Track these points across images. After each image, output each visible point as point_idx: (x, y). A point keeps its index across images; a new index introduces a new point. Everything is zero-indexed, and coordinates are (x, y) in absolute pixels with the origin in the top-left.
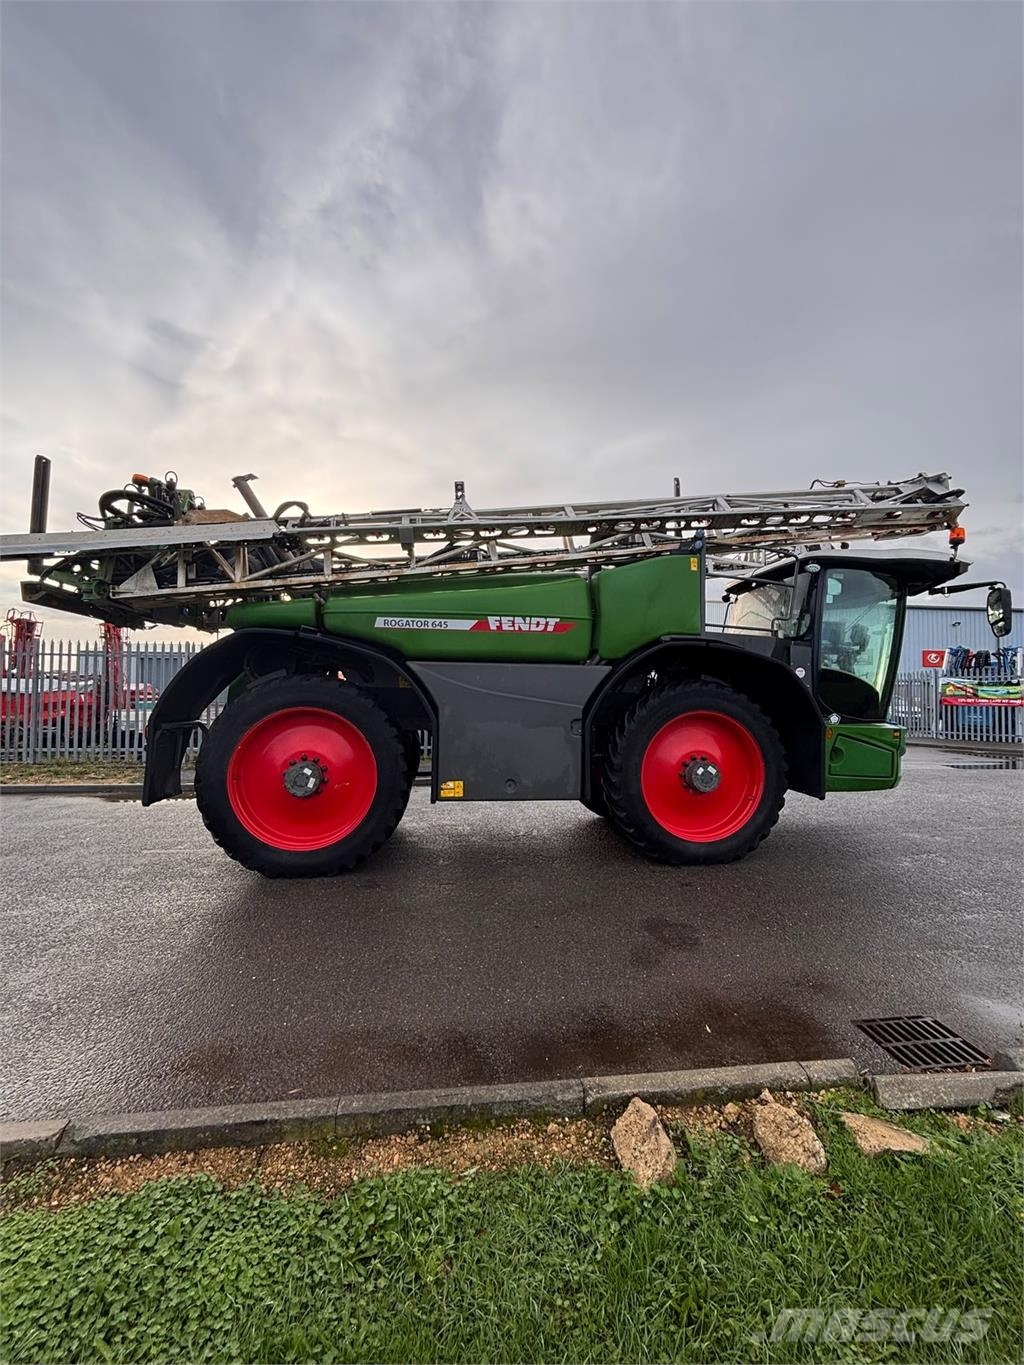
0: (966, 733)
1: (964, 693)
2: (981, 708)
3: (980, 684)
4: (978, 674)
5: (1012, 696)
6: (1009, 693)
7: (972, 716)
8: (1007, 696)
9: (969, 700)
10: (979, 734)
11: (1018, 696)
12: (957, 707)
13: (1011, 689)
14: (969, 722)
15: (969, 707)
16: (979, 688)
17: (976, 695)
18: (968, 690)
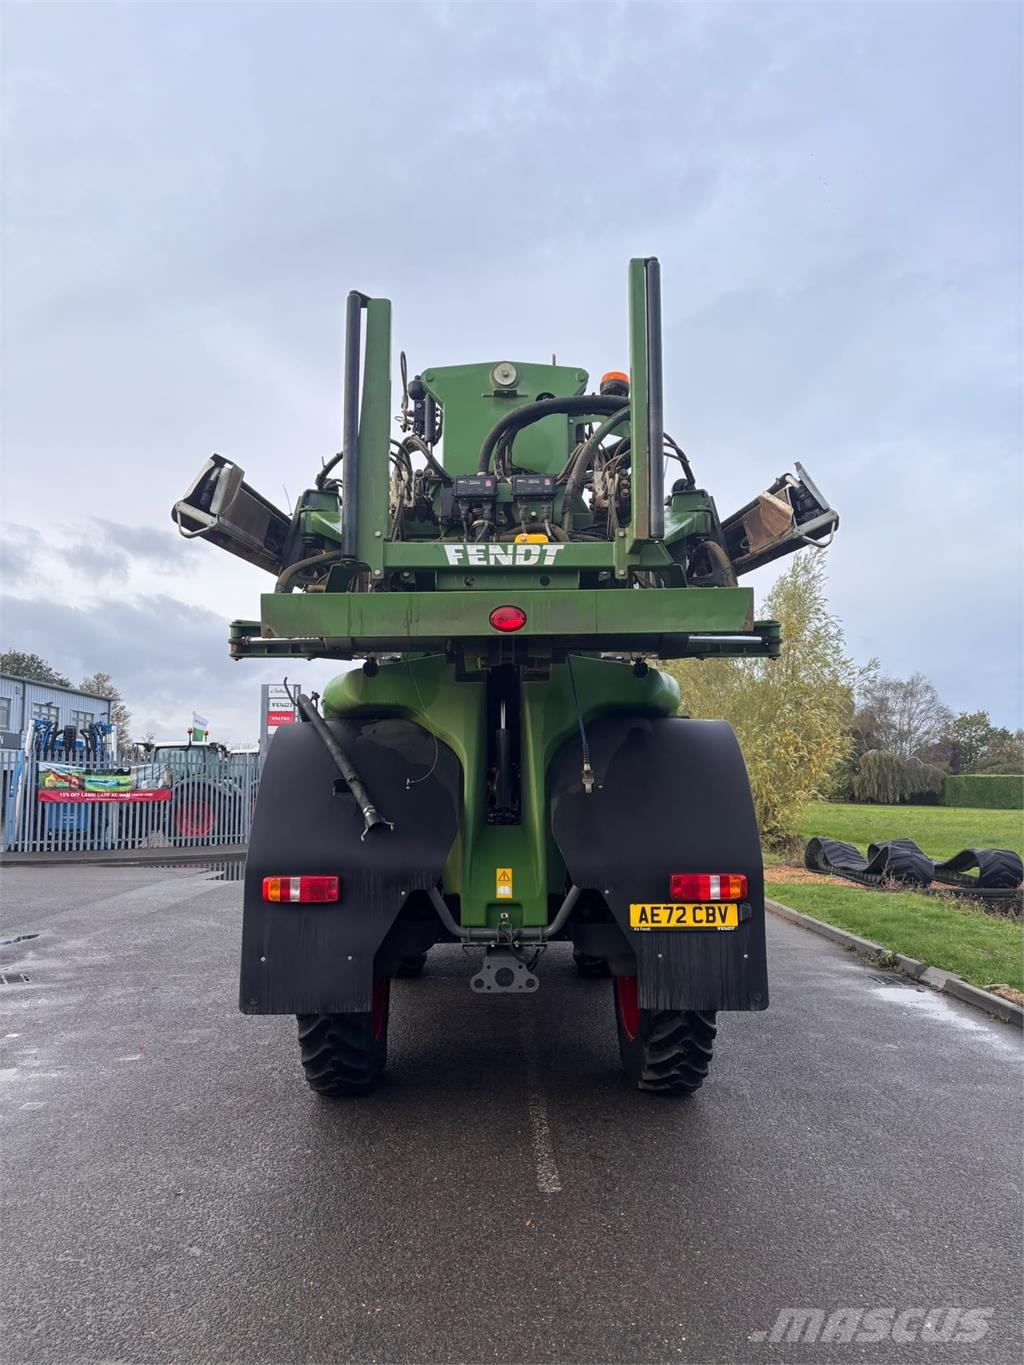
0: (67, 841)
1: (67, 784)
2: (86, 804)
3: (88, 772)
4: (85, 759)
5: (122, 789)
6: (118, 784)
7: (68, 817)
8: (116, 789)
9: (74, 795)
10: (82, 841)
11: (128, 788)
12: (58, 804)
13: (122, 779)
14: (64, 825)
15: (72, 805)
16: (87, 778)
17: (82, 788)
18: (74, 780)
